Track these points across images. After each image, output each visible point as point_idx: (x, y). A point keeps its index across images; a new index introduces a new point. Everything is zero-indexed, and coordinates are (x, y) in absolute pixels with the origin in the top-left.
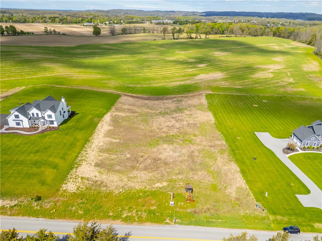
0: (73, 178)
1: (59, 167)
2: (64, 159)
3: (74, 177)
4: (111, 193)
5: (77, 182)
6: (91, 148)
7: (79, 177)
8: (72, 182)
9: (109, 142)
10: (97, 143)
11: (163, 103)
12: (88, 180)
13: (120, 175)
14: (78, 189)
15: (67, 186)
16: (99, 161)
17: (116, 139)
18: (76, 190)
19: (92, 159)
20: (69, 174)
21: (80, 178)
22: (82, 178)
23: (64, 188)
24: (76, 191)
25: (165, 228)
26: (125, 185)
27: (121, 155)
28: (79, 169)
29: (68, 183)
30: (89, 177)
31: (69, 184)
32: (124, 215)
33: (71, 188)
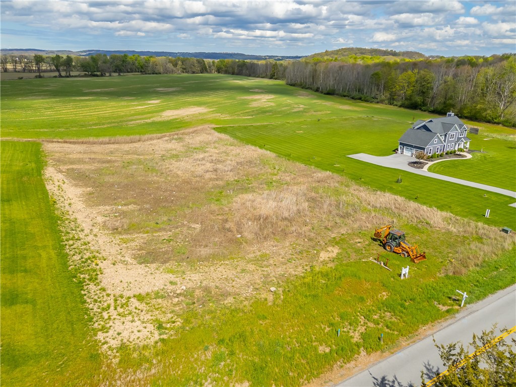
0: (112, 308)
1: (26, 293)
2: (26, 271)
3: (112, 302)
4: (259, 303)
5: (137, 311)
6: (82, 230)
7: (129, 298)
8: (118, 317)
9: (116, 213)
10: (88, 220)
11: (151, 144)
12: (163, 297)
13: (226, 262)
14: (160, 327)
15: (119, 334)
16: (139, 250)
17: (125, 205)
18: (156, 333)
19: (113, 251)
20: (85, 302)
21: (132, 300)
22: (140, 298)
23: (114, 343)
24: (160, 334)
25: (465, 321)
26: (267, 276)
27: (177, 228)
28: (104, 281)
29: (111, 323)
30: (156, 289)
31: (117, 326)
32: (356, 338)
33: (138, 334)
